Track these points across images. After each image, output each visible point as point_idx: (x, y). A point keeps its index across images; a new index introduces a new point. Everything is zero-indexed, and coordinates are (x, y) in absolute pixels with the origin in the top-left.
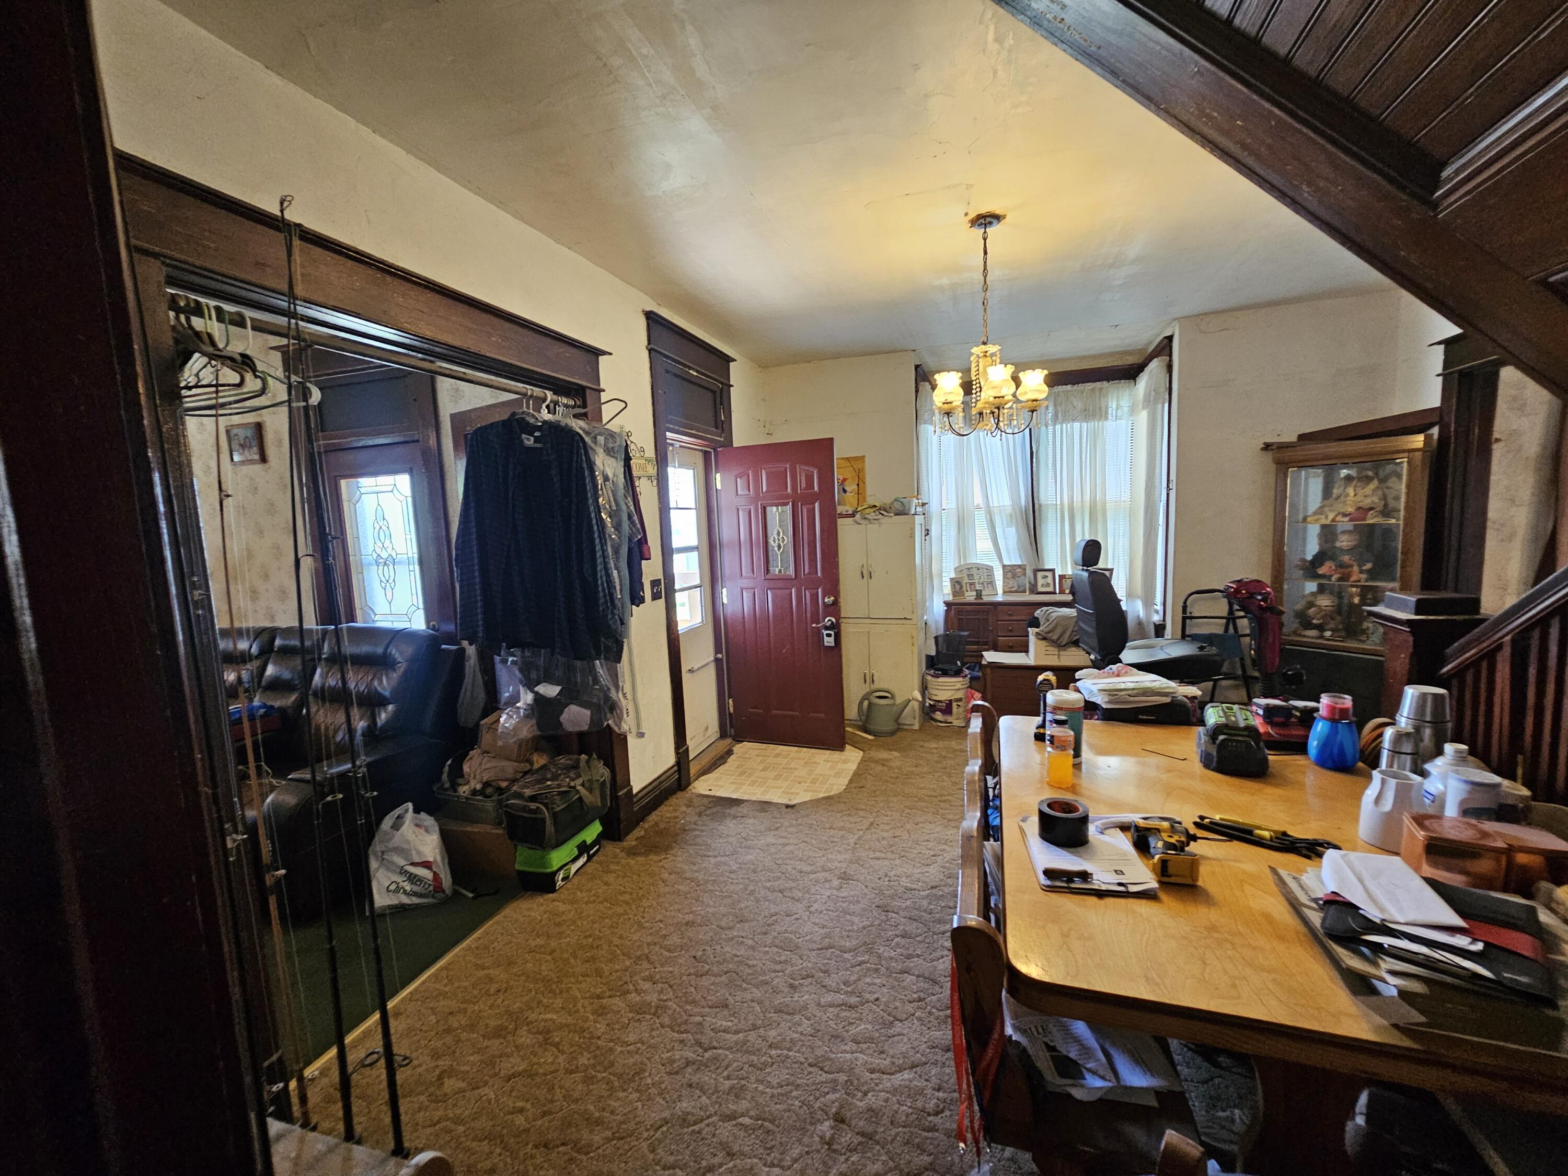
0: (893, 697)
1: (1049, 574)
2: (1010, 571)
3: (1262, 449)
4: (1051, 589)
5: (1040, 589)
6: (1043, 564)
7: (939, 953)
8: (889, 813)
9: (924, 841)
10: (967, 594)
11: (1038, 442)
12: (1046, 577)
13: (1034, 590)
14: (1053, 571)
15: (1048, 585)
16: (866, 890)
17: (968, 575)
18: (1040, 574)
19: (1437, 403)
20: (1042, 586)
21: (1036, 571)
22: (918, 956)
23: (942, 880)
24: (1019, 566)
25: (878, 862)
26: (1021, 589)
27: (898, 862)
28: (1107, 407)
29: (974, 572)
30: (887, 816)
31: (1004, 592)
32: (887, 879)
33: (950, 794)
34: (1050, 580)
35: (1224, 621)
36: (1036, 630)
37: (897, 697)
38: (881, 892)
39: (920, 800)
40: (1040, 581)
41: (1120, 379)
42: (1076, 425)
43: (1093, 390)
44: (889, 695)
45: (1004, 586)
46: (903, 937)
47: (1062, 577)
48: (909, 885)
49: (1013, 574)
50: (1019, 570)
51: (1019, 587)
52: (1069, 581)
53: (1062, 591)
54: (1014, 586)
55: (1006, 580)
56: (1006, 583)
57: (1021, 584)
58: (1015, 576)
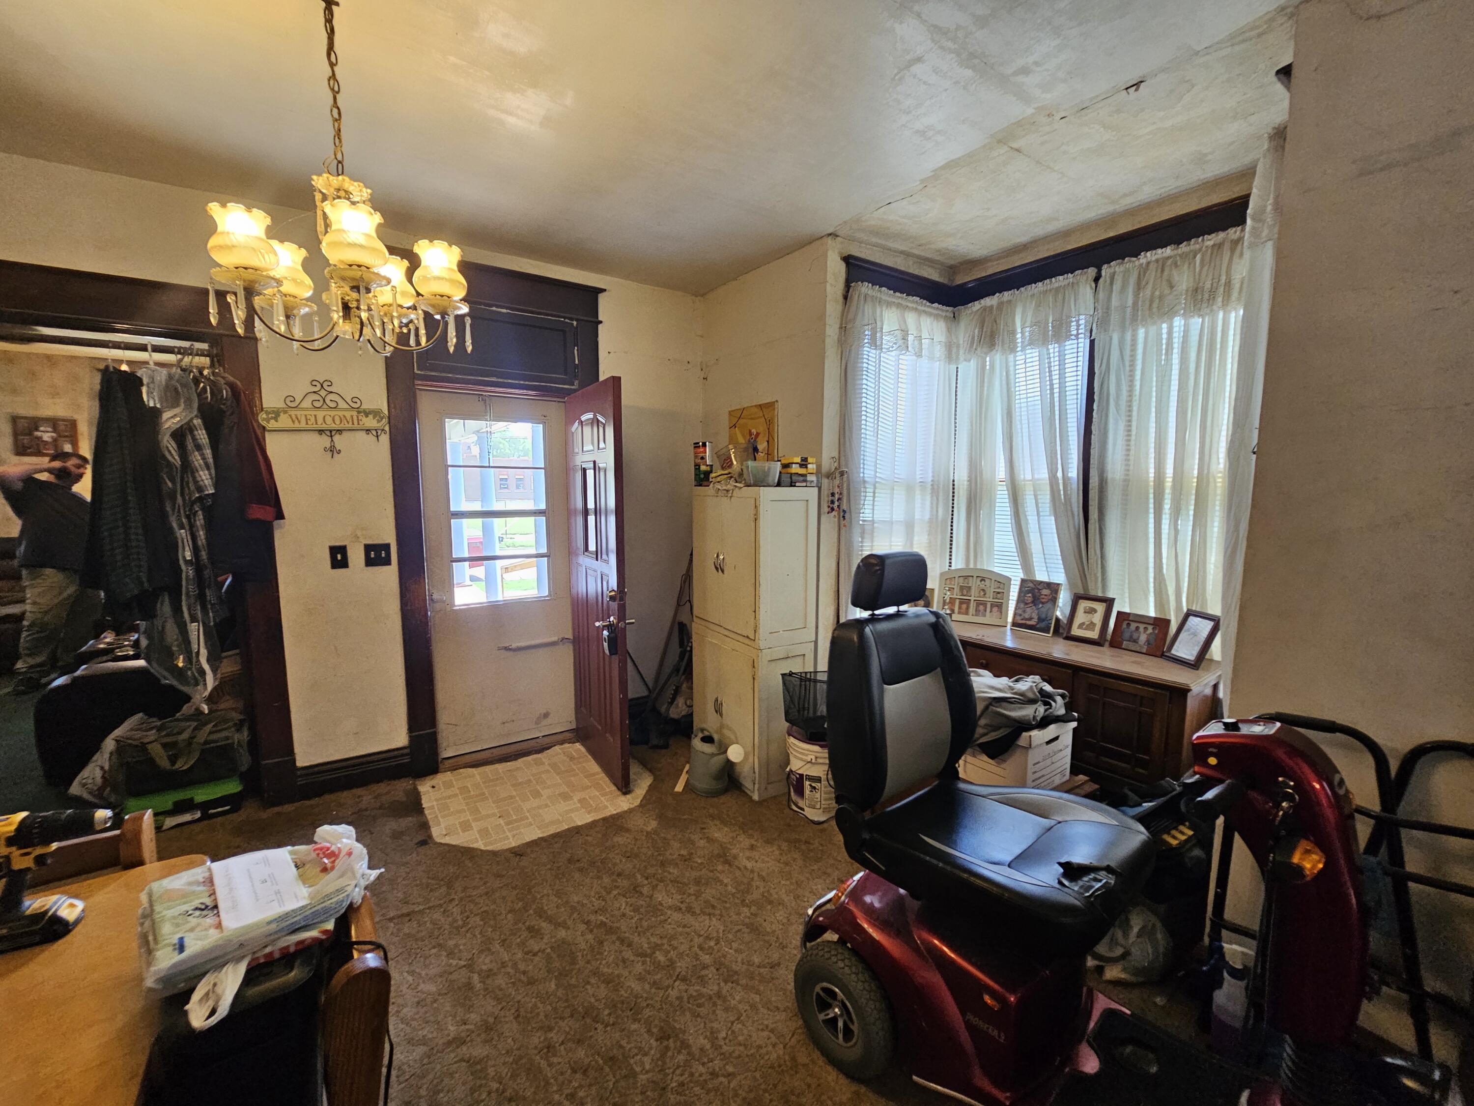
1: (1100, 608)
2: (1031, 591)
4: (1094, 635)
5: (1076, 631)
6: (1097, 586)
12: (1093, 611)
13: (1061, 633)
14: (1111, 601)
15: (1091, 626)
17: (962, 588)
18: (1083, 605)
20: (1083, 626)
21: (1079, 597)
24: (1050, 586)
26: (1042, 625)
29: (975, 584)
31: (1012, 631)
34: (1098, 618)
40: (1081, 618)
45: (1015, 615)
47: (1122, 616)
49: (1034, 597)
50: (1045, 592)
51: (1040, 620)
52: (1133, 626)
53: (1116, 643)
54: (1030, 619)
55: (1022, 605)
56: (1019, 611)
57: (1043, 616)
58: (1036, 601)
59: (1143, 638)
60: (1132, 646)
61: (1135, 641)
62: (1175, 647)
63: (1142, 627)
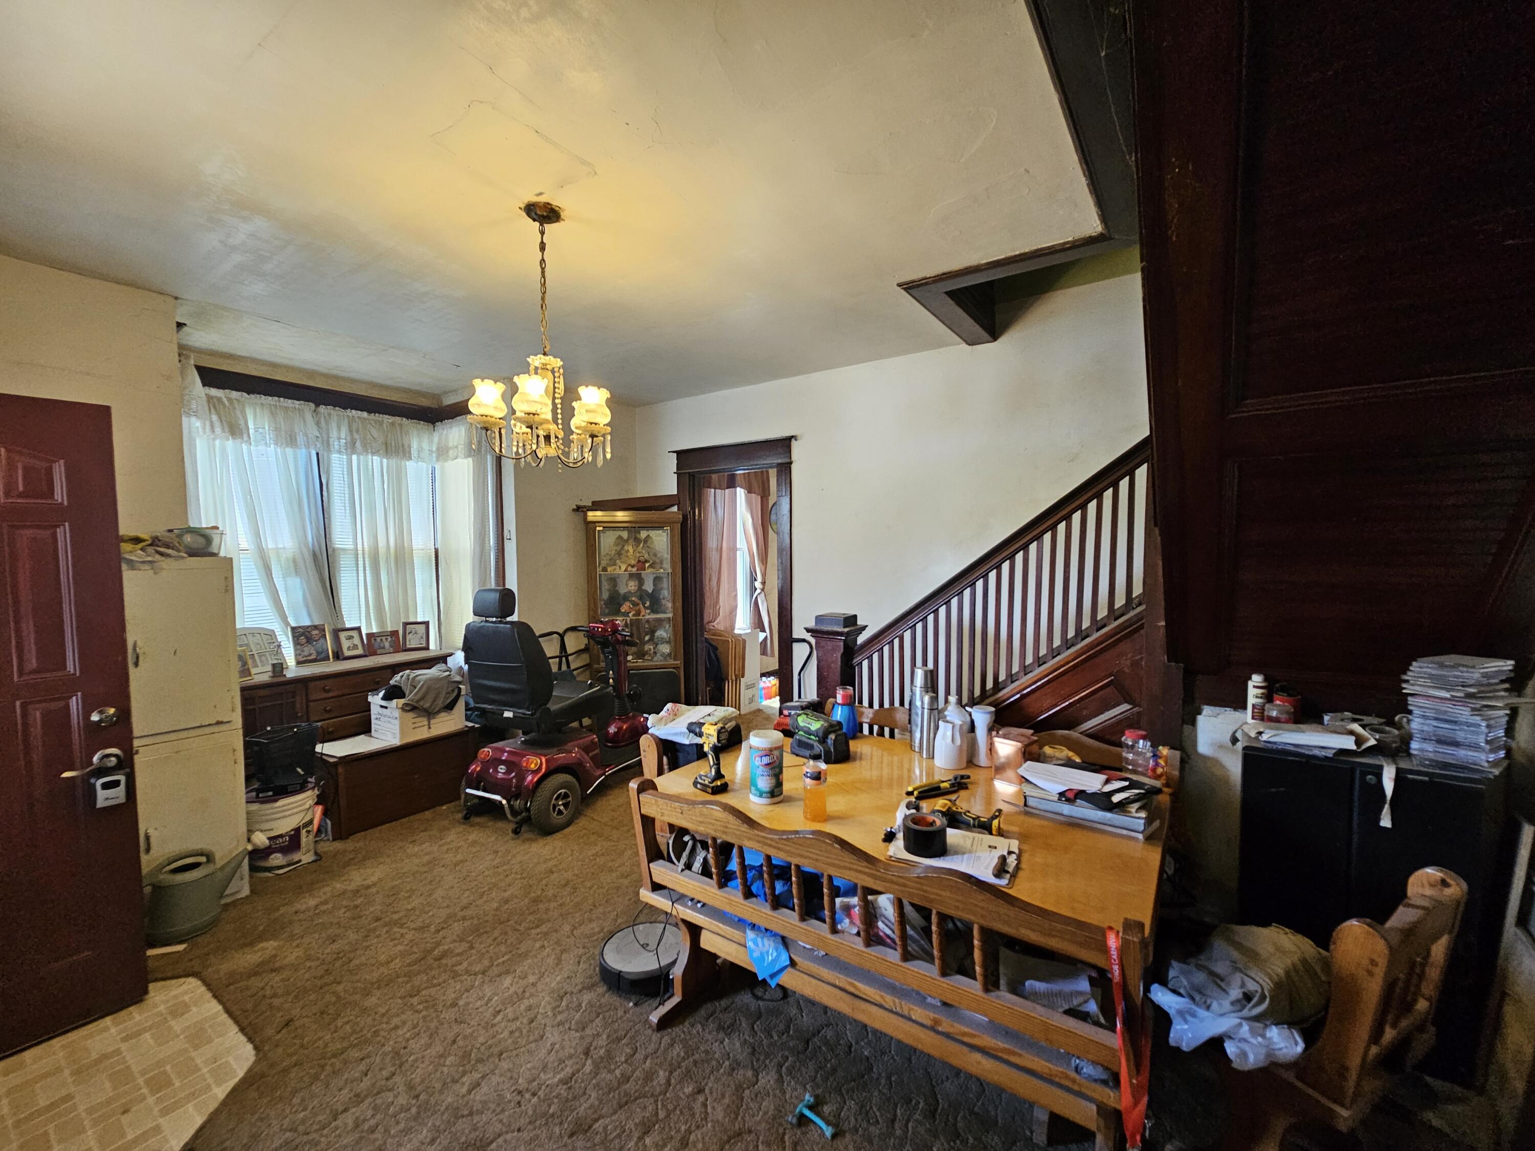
0: (210, 858)
2: (301, 634)
3: (573, 510)
4: (360, 651)
5: (347, 653)
6: (344, 623)
7: (697, 1107)
8: (396, 1021)
9: (495, 1016)
10: (253, 671)
11: (328, 473)
12: (350, 638)
13: (338, 656)
14: (358, 629)
15: (355, 647)
16: (525, 1135)
19: (676, 493)
20: (349, 649)
21: (336, 633)
22: (689, 1132)
23: (582, 1038)
24: (316, 627)
25: (484, 1088)
26: (323, 656)
27: (505, 1065)
28: (409, 447)
29: (254, 639)
30: (396, 1027)
31: (299, 663)
32: (527, 1096)
33: (438, 944)
34: (357, 641)
35: (557, 660)
36: (402, 701)
37: (217, 856)
38: (549, 1118)
39: (409, 976)
40: (345, 644)
41: (419, 420)
42: (376, 459)
43: (393, 424)
44: (204, 859)
45: (296, 655)
46: (646, 1133)
47: (369, 636)
48: (561, 1076)
49: (307, 638)
50: (315, 632)
51: (318, 653)
52: (378, 639)
53: (373, 653)
54: (311, 655)
55: (299, 647)
56: (299, 652)
57: (320, 650)
58: (309, 640)
59: (387, 645)
60: (383, 651)
61: (384, 648)
62: (408, 643)
63: (384, 638)
